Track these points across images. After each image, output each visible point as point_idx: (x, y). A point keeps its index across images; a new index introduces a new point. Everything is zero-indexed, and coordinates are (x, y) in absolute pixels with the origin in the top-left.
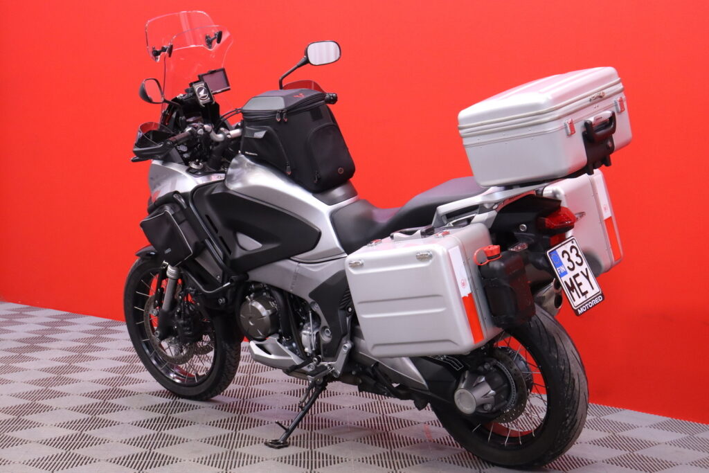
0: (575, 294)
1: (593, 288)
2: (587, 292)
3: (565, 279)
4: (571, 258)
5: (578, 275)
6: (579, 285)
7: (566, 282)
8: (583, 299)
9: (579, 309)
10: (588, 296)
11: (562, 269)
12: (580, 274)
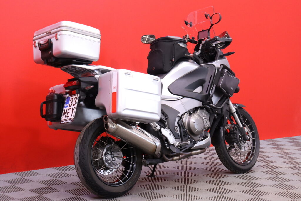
0: (64, 116)
1: (72, 116)
2: (69, 116)
3: (65, 109)
4: (73, 102)
5: (70, 109)
6: (68, 113)
7: (65, 110)
8: (66, 118)
9: (62, 121)
10: (69, 118)
11: (67, 105)
12: (71, 109)
